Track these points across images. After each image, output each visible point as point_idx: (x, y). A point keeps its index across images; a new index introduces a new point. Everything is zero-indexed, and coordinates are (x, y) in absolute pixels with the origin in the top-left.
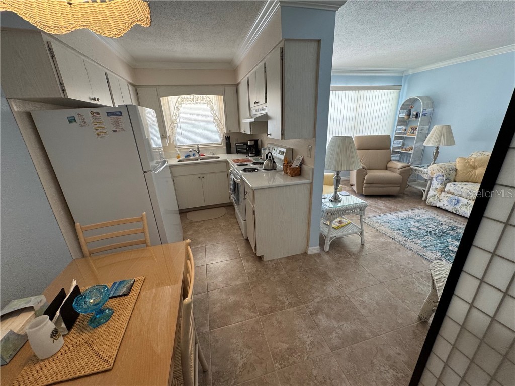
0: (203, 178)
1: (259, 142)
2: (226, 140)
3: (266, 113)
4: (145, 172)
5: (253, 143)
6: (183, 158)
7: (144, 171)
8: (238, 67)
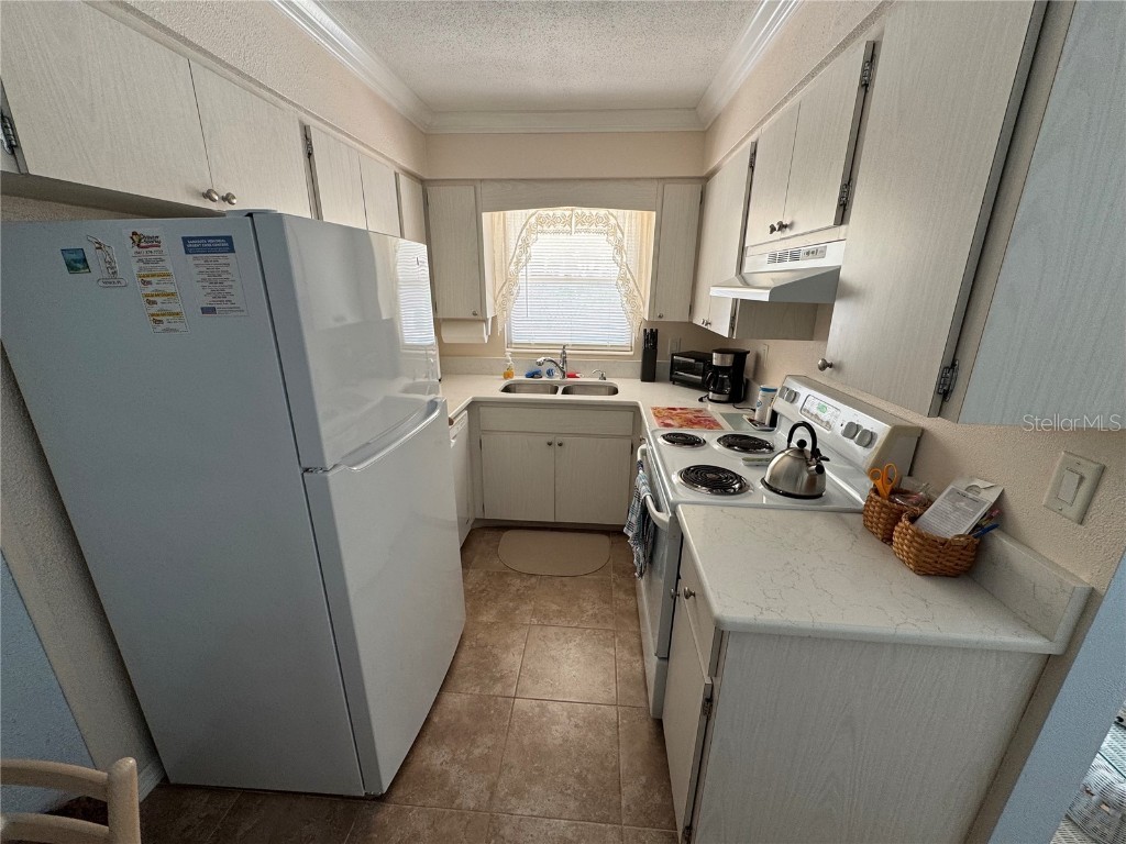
0: (560, 445)
1: (750, 360)
2: (646, 341)
3: (837, 271)
4: (307, 470)
5: (729, 360)
6: (520, 377)
7: (305, 464)
8: (716, 121)
